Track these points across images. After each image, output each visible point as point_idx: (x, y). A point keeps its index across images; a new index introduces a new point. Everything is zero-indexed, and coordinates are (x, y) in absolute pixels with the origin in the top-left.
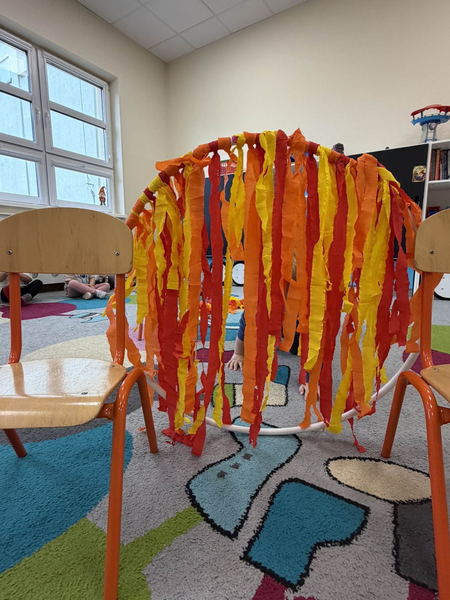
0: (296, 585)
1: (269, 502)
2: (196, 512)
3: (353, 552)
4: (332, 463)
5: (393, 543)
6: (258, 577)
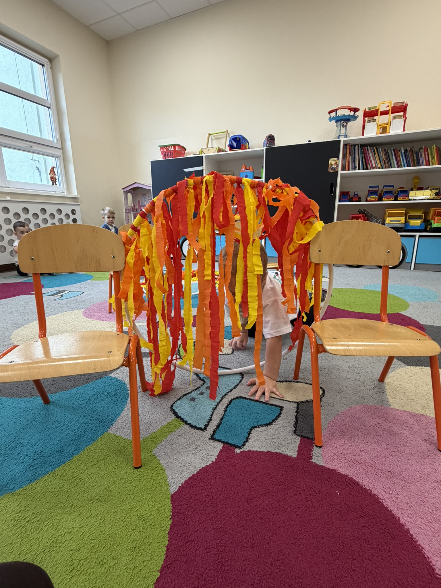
0: (241, 446)
1: (224, 410)
2: (179, 421)
3: (272, 428)
5: (295, 421)
6: (220, 446)
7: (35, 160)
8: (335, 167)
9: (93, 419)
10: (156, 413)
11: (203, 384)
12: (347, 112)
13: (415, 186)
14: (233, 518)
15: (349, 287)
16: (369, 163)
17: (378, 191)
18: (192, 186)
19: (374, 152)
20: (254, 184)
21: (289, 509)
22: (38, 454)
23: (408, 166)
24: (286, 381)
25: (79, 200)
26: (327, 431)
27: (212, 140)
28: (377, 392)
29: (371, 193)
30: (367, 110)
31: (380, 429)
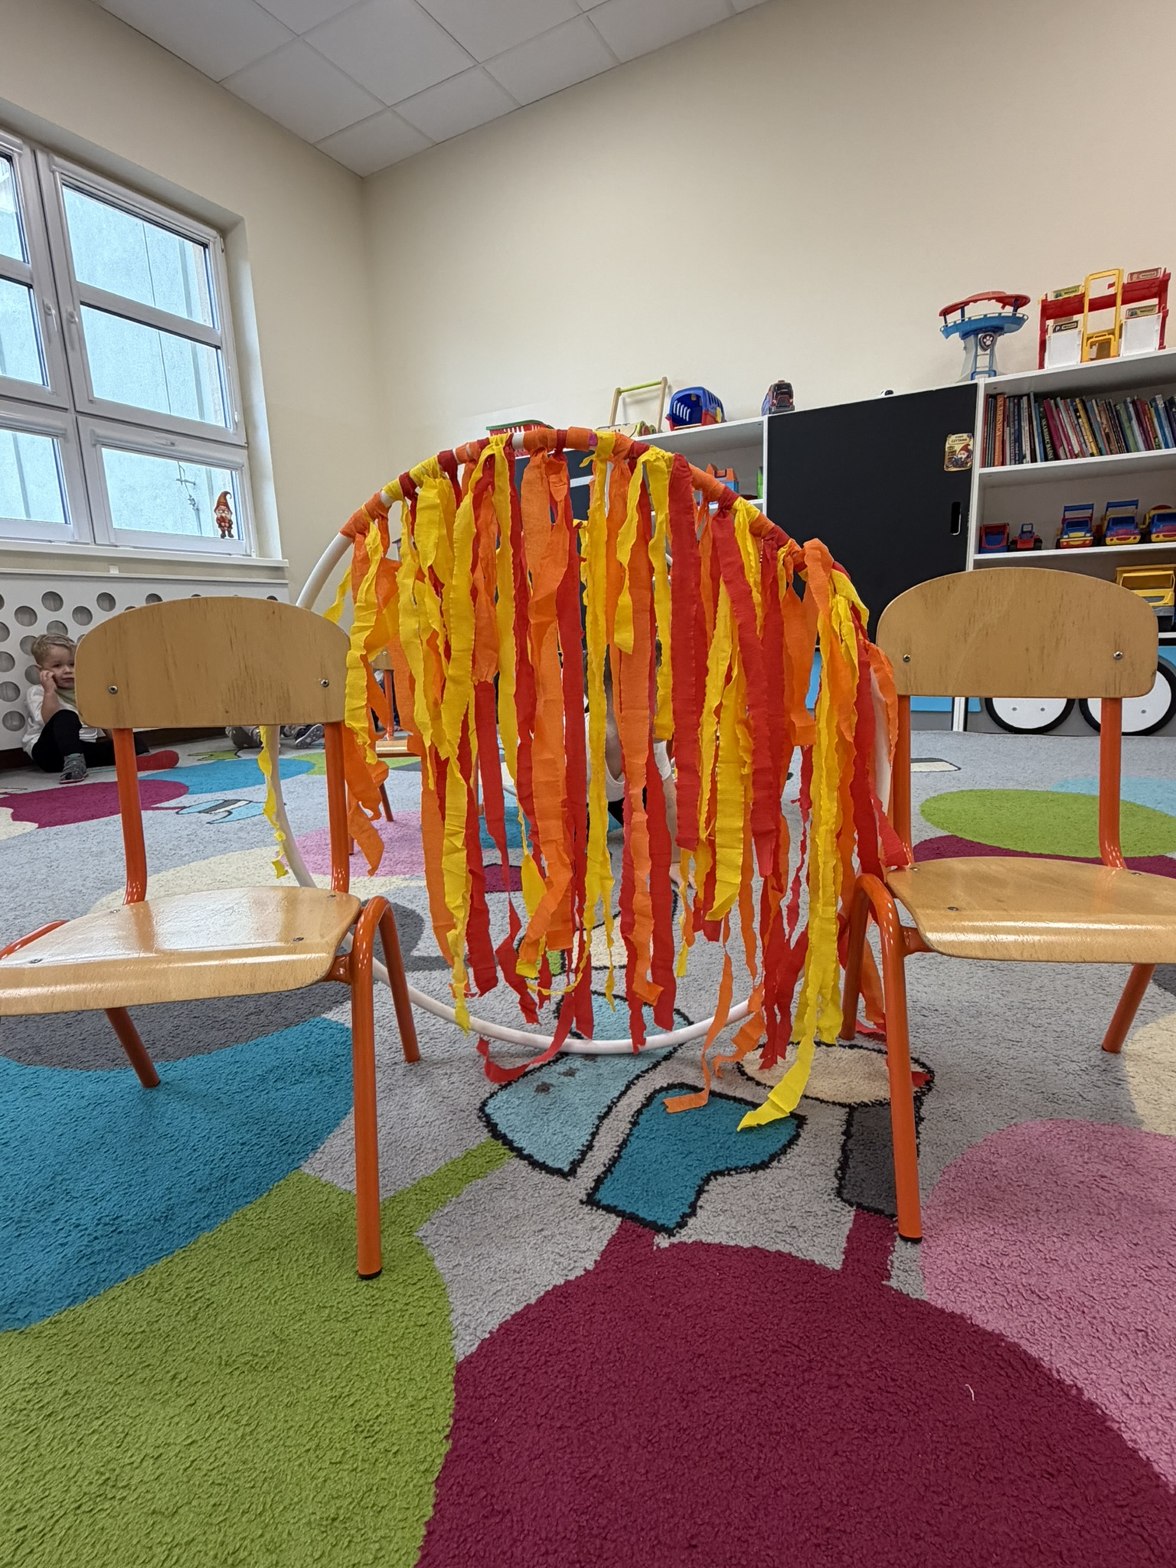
0: (674, 1228)
1: (630, 1121)
2: (500, 1146)
3: (770, 1179)
5: (839, 1161)
6: (612, 1223)
7: (186, 481)
8: (964, 456)
12: (993, 309)
14: (634, 1450)
15: (1010, 786)
16: (1062, 444)
17: (1091, 518)
19: (1076, 411)
21: (812, 1432)
22: (106, 1224)
25: (287, 574)
26: (938, 1193)
27: (625, 404)
28: (1100, 1084)
29: (1071, 525)
30: (1051, 298)
31: (1106, 1195)
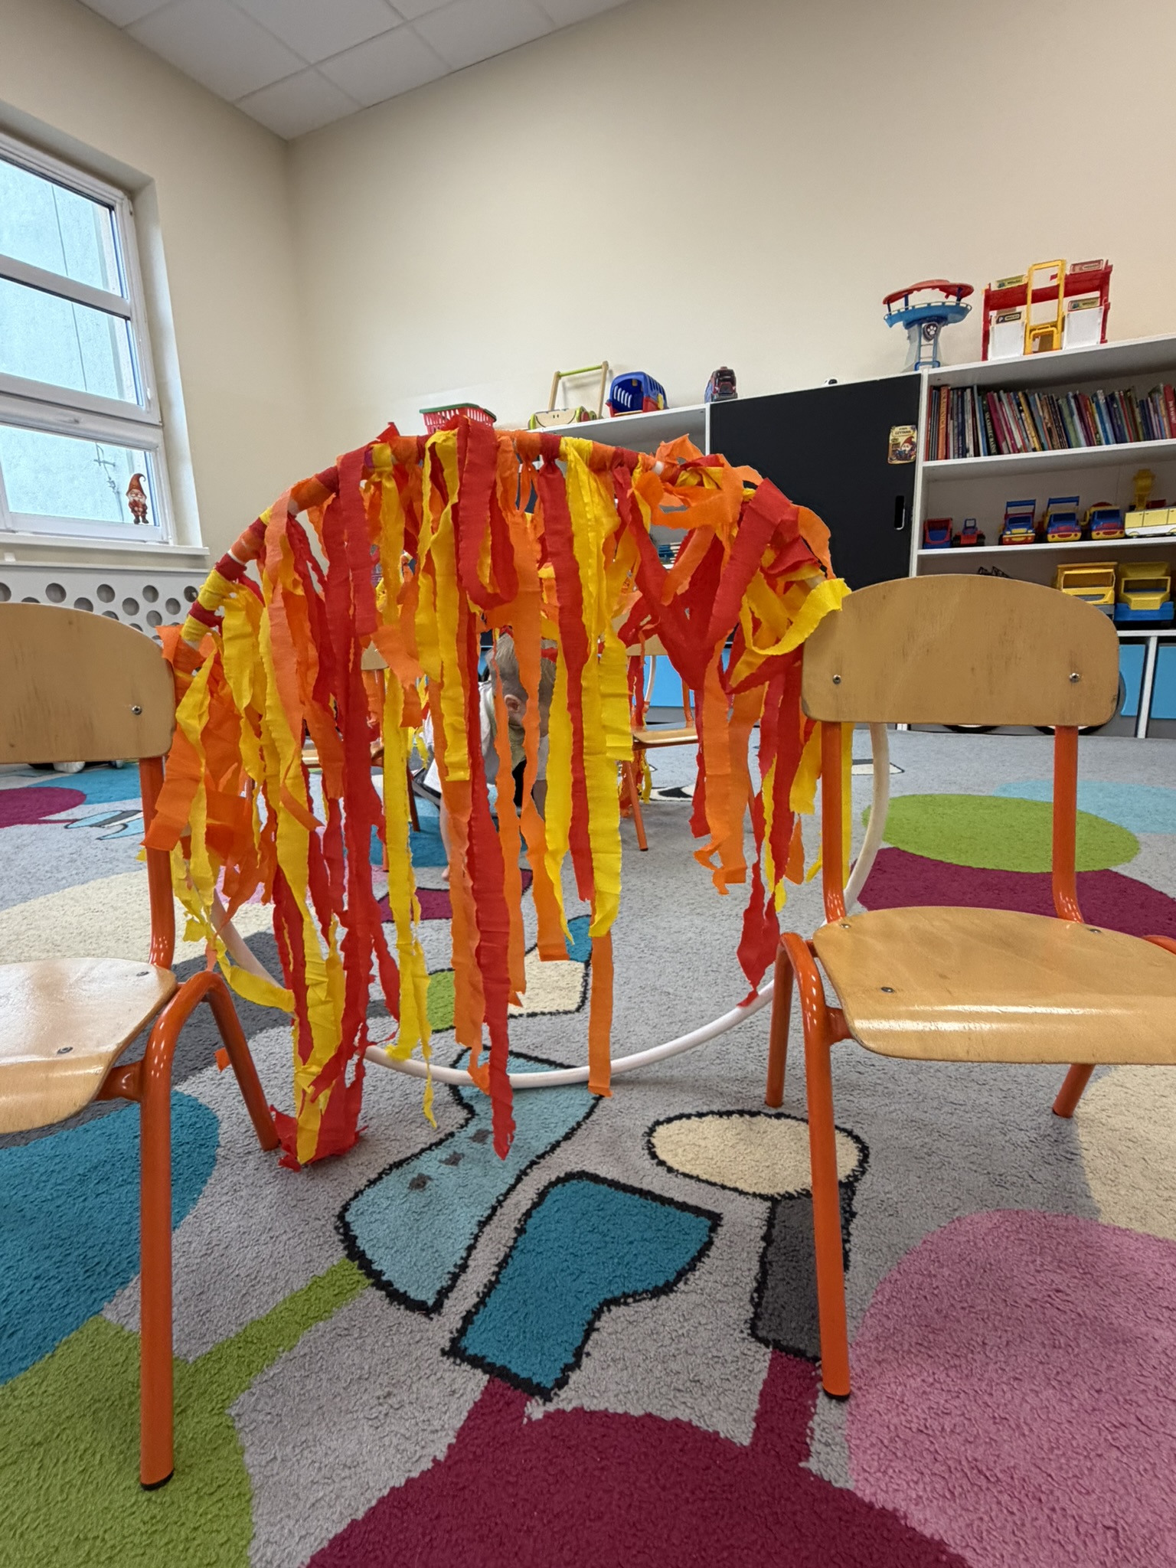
0: (552, 1389)
1: (516, 1229)
2: (355, 1270)
3: (673, 1308)
4: (660, 1129)
5: (755, 1278)
6: (473, 1383)
7: (105, 462)
8: (908, 449)
9: (69, 1259)
10: (285, 1237)
11: (467, 1121)
12: (936, 298)
13: (1141, 499)
15: (954, 790)
16: (1005, 438)
17: (1033, 514)
18: (389, 469)
19: (1019, 404)
20: (603, 457)
23: (1119, 440)
24: (741, 1113)
25: (207, 563)
27: (565, 389)
28: (1051, 1159)
29: (1013, 521)
30: (994, 288)
31: (1063, 1318)
